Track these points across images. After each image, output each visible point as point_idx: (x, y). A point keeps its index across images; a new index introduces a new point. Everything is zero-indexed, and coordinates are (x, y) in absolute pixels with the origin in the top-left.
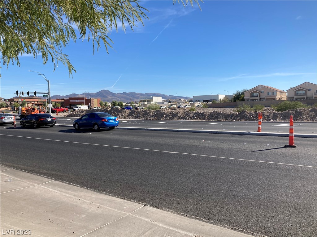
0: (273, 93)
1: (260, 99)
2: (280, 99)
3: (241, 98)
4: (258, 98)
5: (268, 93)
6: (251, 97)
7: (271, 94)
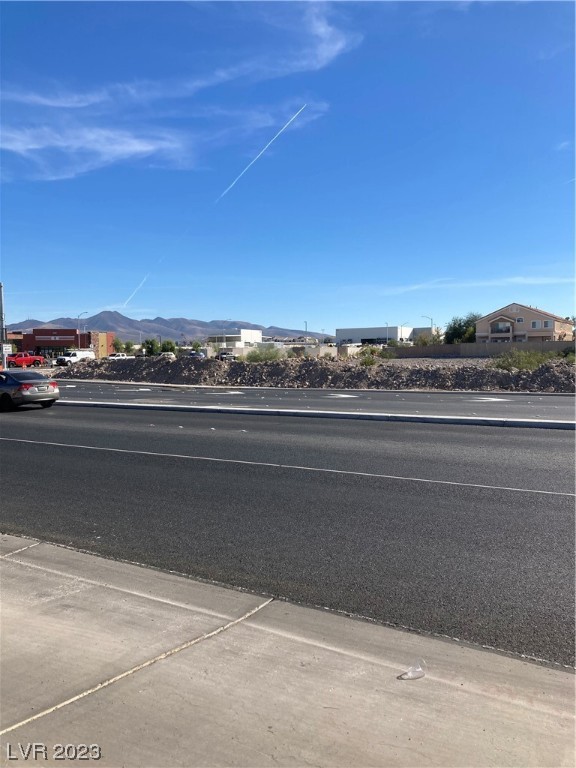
0: (546, 324)
1: (515, 337)
2: (560, 337)
3: (467, 335)
4: (510, 335)
5: (534, 324)
6: (492, 332)
7: (540, 325)
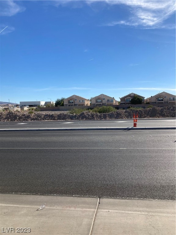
0: (83, 101)
1: (75, 105)
2: (87, 105)
3: (61, 104)
4: (73, 104)
5: (80, 101)
6: (69, 103)
